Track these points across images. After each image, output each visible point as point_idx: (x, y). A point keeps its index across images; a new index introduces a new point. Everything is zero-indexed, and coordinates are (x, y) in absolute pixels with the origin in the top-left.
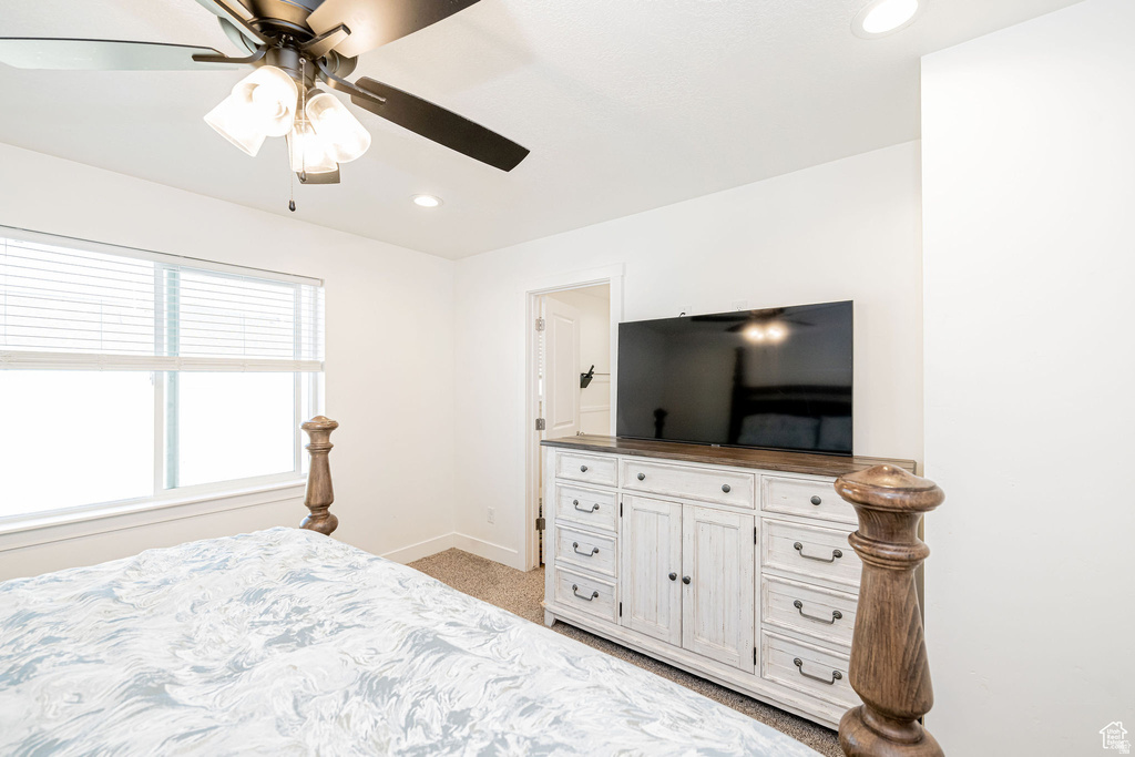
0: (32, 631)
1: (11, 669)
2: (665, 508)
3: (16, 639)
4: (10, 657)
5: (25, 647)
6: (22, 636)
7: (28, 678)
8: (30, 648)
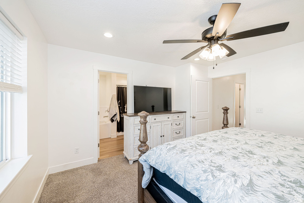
0: (283, 192)
1: (298, 187)
2: (159, 124)
3: (289, 194)
4: (295, 190)
5: (289, 189)
6: (286, 193)
7: (297, 180)
8: (289, 188)
